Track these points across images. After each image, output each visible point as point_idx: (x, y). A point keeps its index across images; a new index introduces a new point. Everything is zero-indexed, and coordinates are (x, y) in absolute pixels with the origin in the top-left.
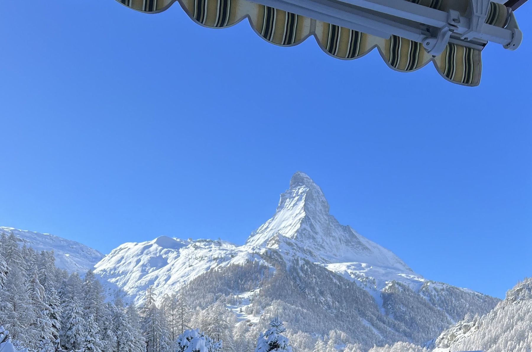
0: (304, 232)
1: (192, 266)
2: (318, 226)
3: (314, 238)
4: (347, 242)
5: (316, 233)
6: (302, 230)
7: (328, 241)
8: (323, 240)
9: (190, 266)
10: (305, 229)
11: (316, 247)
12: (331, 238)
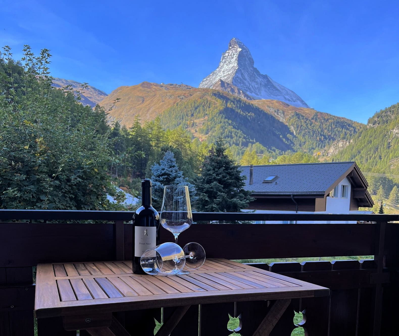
0: (237, 79)
1: (164, 101)
2: (246, 75)
3: (243, 83)
4: (266, 86)
5: (245, 79)
6: (236, 77)
7: (253, 85)
8: (250, 84)
9: (163, 102)
10: (238, 77)
11: (245, 89)
12: (255, 83)
